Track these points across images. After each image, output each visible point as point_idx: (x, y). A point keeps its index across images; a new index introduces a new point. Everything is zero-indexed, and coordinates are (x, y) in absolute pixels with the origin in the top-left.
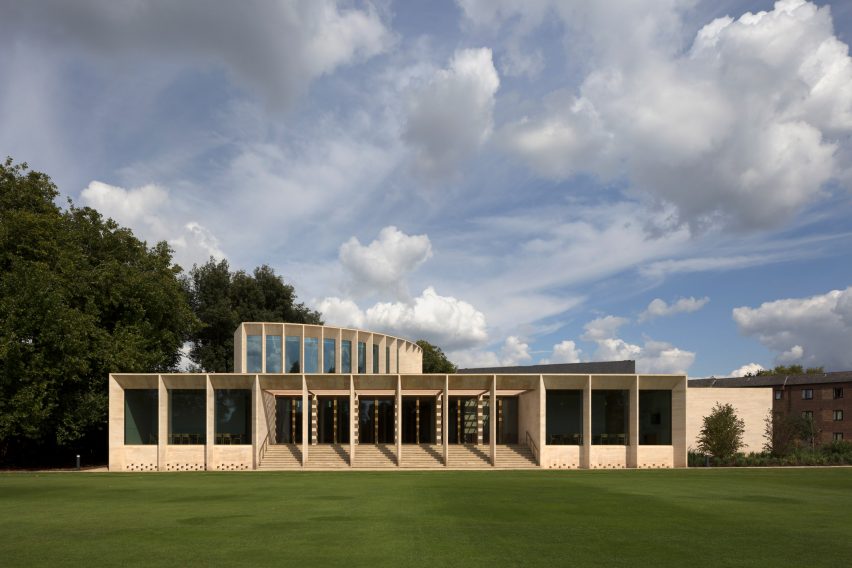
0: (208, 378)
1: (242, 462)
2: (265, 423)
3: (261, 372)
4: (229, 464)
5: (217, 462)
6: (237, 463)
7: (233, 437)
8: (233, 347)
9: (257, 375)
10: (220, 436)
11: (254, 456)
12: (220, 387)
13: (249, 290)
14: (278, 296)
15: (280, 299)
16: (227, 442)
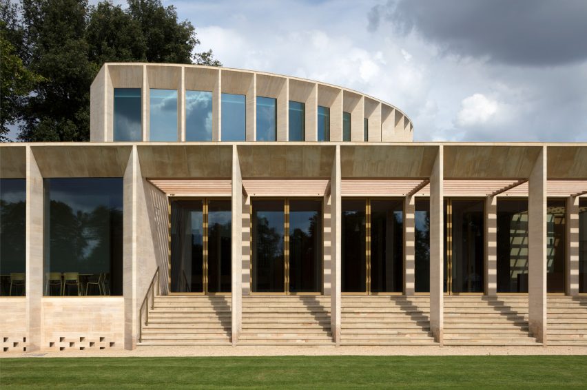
0: (28, 151)
1: (102, 334)
2: (152, 250)
3: (141, 140)
4: (75, 337)
5: (49, 334)
6: (92, 336)
7: (84, 279)
8: (88, 121)
9: (135, 145)
10: (57, 277)
11: (128, 320)
12: (55, 174)
13: (118, 25)
14: (168, 39)
15: (173, 44)
16: (71, 291)
